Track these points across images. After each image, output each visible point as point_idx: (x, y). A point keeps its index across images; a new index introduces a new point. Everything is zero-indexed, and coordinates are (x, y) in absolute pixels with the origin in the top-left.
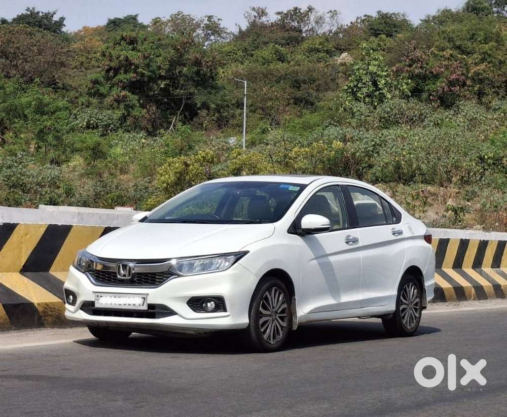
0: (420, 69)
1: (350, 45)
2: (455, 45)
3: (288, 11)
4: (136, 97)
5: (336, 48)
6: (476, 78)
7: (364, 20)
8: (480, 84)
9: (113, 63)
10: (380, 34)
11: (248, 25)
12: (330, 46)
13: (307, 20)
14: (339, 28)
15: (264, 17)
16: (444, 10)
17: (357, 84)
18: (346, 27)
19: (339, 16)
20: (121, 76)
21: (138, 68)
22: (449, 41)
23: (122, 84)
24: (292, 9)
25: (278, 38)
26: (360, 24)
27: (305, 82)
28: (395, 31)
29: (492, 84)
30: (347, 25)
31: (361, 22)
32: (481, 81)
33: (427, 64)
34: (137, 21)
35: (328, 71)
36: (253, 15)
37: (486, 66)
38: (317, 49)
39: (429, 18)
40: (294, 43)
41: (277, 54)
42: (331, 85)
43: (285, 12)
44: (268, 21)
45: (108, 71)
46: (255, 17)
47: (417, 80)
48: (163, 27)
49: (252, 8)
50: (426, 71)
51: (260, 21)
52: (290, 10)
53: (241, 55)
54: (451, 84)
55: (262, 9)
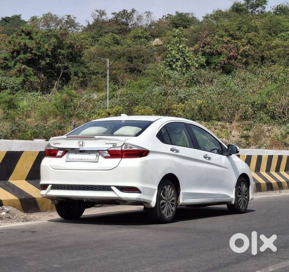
0: (210, 49)
1: (159, 33)
2: (229, 34)
3: (119, 12)
4: (32, 69)
5: (151, 36)
6: (243, 54)
7: (167, 17)
8: (246, 58)
9: (16, 48)
10: (179, 26)
11: (94, 21)
12: (147, 34)
13: (132, 18)
14: (152, 23)
15: (104, 16)
16: (217, 10)
17: (173, 60)
18: (156, 22)
19: (152, 15)
20: (22, 56)
21: (33, 50)
22: (225, 32)
23: (22, 61)
24: (122, 11)
25: (114, 29)
26: (165, 20)
27: (135, 58)
28: (188, 25)
29: (253, 58)
30: (157, 21)
31: (165, 19)
32: (247, 56)
33: (214, 46)
34: (21, 19)
35: (149, 50)
36: (96, 15)
37: (250, 47)
38: (140, 36)
39: (208, 16)
40: (124, 32)
41: (115, 39)
42: (150, 59)
43: (118, 13)
44: (106, 18)
45: (13, 53)
46: (98, 16)
47: (207, 56)
48: (38, 22)
49: (96, 10)
50: (213, 50)
51: (102, 18)
52: (121, 12)
53: (90, 40)
54: (230, 58)
55: (102, 11)
